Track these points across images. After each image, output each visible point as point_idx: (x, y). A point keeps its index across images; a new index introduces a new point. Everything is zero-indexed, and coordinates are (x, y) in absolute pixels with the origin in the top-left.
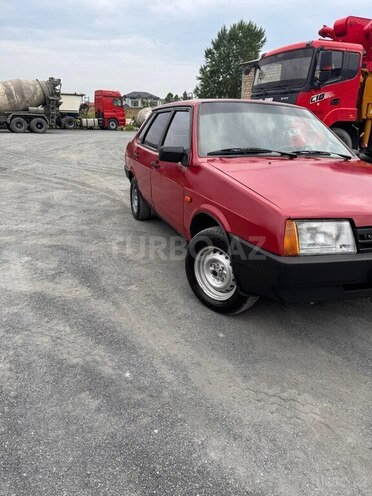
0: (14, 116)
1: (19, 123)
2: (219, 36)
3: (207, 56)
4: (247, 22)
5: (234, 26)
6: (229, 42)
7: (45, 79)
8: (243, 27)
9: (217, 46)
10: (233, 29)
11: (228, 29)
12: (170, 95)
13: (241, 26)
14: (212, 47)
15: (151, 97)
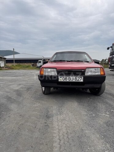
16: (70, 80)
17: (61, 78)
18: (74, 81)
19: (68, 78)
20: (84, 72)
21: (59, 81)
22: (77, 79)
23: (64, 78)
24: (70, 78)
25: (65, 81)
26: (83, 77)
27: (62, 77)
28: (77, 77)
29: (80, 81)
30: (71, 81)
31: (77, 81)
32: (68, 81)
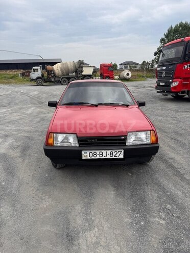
0: (63, 78)
1: (65, 81)
2: (168, 31)
3: (161, 42)
4: (184, 22)
5: (177, 25)
6: (174, 33)
7: (76, 61)
8: (182, 25)
9: (167, 36)
10: (176, 27)
11: (174, 27)
12: (144, 62)
13: (181, 25)
14: (164, 37)
15: (134, 63)
16: (101, 156)
17: (86, 153)
18: (108, 157)
19: (98, 152)
20: (125, 139)
21: (83, 158)
22: (114, 154)
23: (91, 154)
24: (101, 153)
25: (93, 157)
26: (123, 151)
27: (88, 152)
28: (114, 151)
29: (118, 157)
30: (103, 157)
31: (113, 157)
32: (98, 157)
